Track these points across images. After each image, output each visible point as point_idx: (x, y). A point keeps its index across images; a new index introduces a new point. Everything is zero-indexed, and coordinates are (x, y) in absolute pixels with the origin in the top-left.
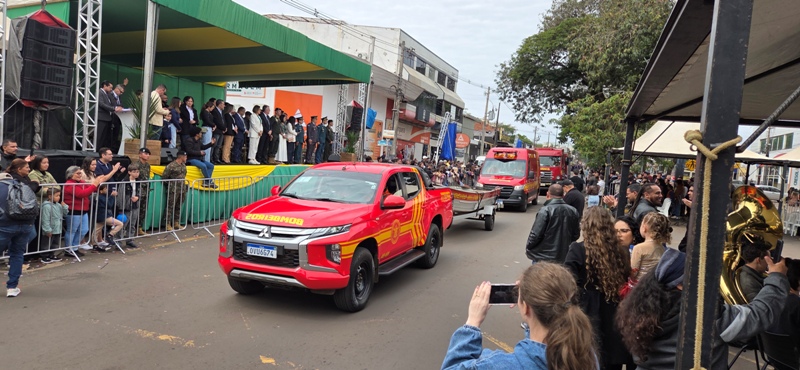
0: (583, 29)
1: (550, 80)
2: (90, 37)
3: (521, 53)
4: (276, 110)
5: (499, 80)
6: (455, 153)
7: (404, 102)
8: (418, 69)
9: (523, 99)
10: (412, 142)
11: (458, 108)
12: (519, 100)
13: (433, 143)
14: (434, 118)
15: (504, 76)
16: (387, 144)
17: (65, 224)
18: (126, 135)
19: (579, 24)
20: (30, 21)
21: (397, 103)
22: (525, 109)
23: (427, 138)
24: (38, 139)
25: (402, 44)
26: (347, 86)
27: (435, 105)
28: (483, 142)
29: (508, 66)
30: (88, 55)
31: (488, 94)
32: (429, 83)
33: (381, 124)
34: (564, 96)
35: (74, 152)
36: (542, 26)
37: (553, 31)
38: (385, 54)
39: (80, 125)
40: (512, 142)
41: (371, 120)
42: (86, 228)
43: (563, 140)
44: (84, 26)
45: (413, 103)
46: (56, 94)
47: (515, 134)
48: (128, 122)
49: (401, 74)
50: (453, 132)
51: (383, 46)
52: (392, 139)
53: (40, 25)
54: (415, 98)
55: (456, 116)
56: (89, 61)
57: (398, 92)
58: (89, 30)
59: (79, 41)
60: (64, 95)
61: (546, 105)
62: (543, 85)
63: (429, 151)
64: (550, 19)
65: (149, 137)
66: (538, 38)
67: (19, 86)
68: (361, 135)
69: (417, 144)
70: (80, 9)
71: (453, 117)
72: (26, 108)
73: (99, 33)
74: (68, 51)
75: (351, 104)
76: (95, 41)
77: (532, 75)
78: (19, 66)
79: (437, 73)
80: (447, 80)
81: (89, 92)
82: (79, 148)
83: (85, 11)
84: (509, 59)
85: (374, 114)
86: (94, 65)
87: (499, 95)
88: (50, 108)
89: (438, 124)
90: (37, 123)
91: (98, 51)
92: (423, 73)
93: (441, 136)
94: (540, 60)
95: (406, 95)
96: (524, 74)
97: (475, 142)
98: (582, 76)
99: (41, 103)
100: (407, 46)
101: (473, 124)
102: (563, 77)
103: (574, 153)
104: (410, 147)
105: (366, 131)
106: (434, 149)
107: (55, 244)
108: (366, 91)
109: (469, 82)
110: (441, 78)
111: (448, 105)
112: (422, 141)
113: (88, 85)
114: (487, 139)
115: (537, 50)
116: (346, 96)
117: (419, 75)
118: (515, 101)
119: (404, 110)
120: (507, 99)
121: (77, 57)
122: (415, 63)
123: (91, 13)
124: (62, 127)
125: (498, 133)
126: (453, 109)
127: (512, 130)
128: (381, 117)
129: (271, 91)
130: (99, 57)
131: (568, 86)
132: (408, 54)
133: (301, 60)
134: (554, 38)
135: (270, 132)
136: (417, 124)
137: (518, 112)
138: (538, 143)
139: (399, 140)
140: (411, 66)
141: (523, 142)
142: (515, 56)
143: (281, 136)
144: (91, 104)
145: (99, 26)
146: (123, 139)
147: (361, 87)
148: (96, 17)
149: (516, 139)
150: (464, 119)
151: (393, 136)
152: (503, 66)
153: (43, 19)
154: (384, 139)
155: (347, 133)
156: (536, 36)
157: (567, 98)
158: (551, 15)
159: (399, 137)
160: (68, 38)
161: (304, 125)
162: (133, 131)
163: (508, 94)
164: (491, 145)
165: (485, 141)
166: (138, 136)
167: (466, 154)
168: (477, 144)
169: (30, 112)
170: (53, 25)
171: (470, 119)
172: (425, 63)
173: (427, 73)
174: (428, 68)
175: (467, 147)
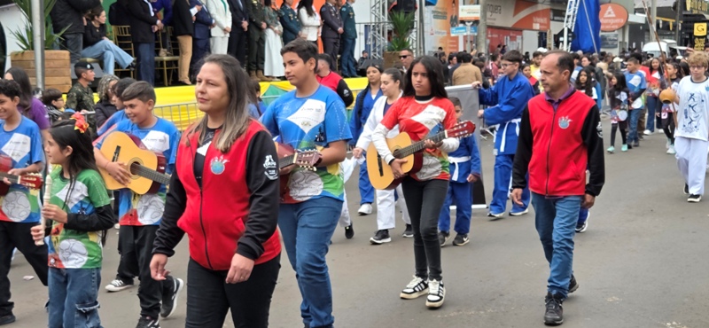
6: (600, 42)
10: (517, 30)
13: (555, 28)
16: (468, 31)
18: (13, 46)
23: (543, 20)
28: (655, 18)
50: (593, 2)
52: (476, 22)
63: (550, 42)
65: (48, 45)
68: (417, 18)
69: (525, 33)
104: (513, 39)
105: (428, 11)
106: (561, 34)
112: (537, 26)
114: (661, 11)
135: (245, 24)
139: (490, 27)
151: (478, 15)
154: (463, 22)
155: (391, 16)
159: (490, 22)
162: (22, 38)
164: (671, 22)
165: (658, 15)
166: (31, 47)
167: (622, 43)
168: (643, 22)
175: (623, 28)
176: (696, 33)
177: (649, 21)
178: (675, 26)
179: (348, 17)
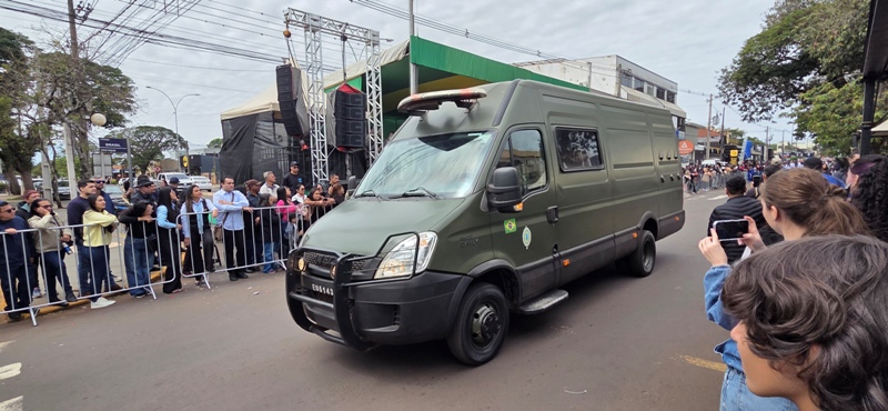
0: (813, 17)
1: (778, 76)
2: (375, 98)
3: (741, 55)
5: (720, 85)
8: (638, 89)
9: (749, 100)
11: (679, 118)
12: (744, 102)
15: (726, 80)
19: (809, 13)
20: (337, 91)
22: (752, 109)
24: (349, 173)
25: (619, 68)
28: (709, 147)
29: (729, 70)
30: (374, 110)
31: (710, 101)
32: (648, 100)
34: (797, 91)
36: (765, 25)
37: (778, 27)
38: (604, 79)
40: (741, 144)
43: (800, 135)
44: (370, 90)
46: (357, 141)
47: (745, 137)
49: (619, 94)
51: (601, 71)
53: (343, 94)
55: (678, 126)
56: (375, 115)
58: (374, 92)
59: (368, 101)
60: (361, 140)
61: (777, 101)
62: (772, 82)
64: (774, 16)
66: (761, 37)
67: (335, 137)
70: (367, 79)
72: (342, 153)
73: (380, 93)
74: (361, 109)
76: (378, 100)
77: (757, 73)
78: (334, 124)
79: (655, 89)
80: (666, 94)
81: (377, 138)
83: (370, 80)
84: (731, 63)
86: (378, 117)
87: (722, 99)
88: (354, 150)
90: (347, 162)
91: (381, 106)
92: (641, 89)
94: (765, 57)
96: (748, 74)
97: (701, 148)
98: (817, 66)
99: (349, 148)
100: (624, 68)
101: (696, 132)
102: (793, 71)
103: (815, 148)
109: (689, 92)
110: (660, 94)
113: (376, 132)
114: (712, 144)
115: (760, 49)
117: (638, 93)
118: (740, 102)
120: (731, 102)
121: (368, 113)
122: (633, 83)
123: (374, 80)
124: (363, 164)
125: (725, 137)
126: (675, 120)
127: (741, 134)
130: (381, 111)
131: (801, 79)
132: (625, 75)
134: (779, 33)
137: (745, 113)
138: (772, 143)
140: (629, 86)
141: (753, 143)
142: (737, 59)
144: (379, 145)
145: (380, 89)
148: (377, 82)
149: (745, 141)
150: (686, 128)
152: (724, 71)
153: (346, 90)
156: (758, 35)
157: (802, 91)
158: (775, 12)
160: (361, 100)
163: (732, 97)
164: (718, 149)
165: (711, 146)
168: (703, 149)
169: (343, 156)
170: (353, 93)
171: (693, 126)
172: (642, 81)
173: (645, 89)
174: (646, 86)
175: (692, 153)
176: (732, 155)
177: (706, 149)
178: (720, 151)
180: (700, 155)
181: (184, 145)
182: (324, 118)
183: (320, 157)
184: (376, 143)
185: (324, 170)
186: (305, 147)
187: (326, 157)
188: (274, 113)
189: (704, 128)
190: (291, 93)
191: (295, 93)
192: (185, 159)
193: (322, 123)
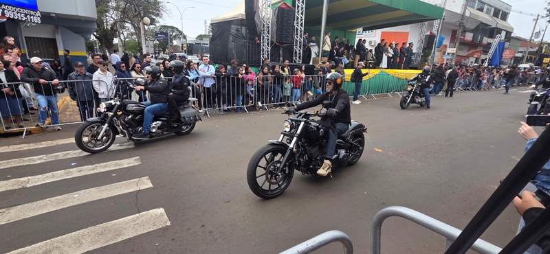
2: (300, 12)
4: (382, 40)
6: (501, 63)
7: (464, 31)
8: (478, 9)
10: (468, 57)
11: (508, 32)
13: (483, 57)
14: (486, 40)
16: (450, 57)
17: (292, 92)
18: (313, 55)
20: (279, 8)
21: (460, 32)
23: (479, 54)
24: (281, 59)
26: (426, 23)
27: (488, 32)
28: (526, 55)
30: (299, 20)
31: (538, 19)
32: (486, 18)
33: (446, 46)
35: (293, 64)
39: (296, 53)
41: (441, 43)
42: (299, 95)
44: (298, 6)
45: (471, 31)
46: (288, 39)
48: (314, 50)
49: (464, 13)
50: (501, 49)
52: (453, 54)
53: (283, 9)
54: (473, 28)
55: (505, 38)
56: (300, 23)
57: (461, 25)
58: (300, 8)
59: (296, 14)
60: (290, 39)
63: (480, 62)
65: (323, 56)
67: (275, 36)
68: (433, 52)
69: (471, 58)
71: (503, 38)
72: (278, 46)
73: (304, 9)
74: (292, 19)
75: (429, 33)
76: (302, 14)
78: (275, 28)
79: (493, 9)
80: (501, 13)
81: (299, 38)
82: (295, 62)
83: (299, 0)
85: (443, 39)
86: (301, 25)
88: (286, 45)
89: (489, 44)
90: (281, 52)
91: (303, 18)
92: (481, 10)
93: (492, 51)
95: (467, 26)
97: (520, 55)
99: (282, 43)
101: (519, 43)
104: (465, 60)
105: (436, 49)
106: (486, 59)
107: (288, 100)
108: (439, 25)
109: (521, 12)
110: (496, 13)
111: (499, 31)
112: (476, 56)
113: (299, 34)
116: (425, 30)
117: (479, 13)
119: (464, 37)
121: (295, 22)
122: (477, 4)
123: (301, 0)
124: (290, 53)
125: (542, 48)
126: (504, 33)
128: (446, 42)
129: (379, 32)
130: (303, 21)
133: (399, 10)
136: (472, 45)
139: (458, 56)
140: (473, 7)
143: (384, 55)
144: (300, 42)
145: (304, 6)
146: (312, 57)
147: (436, 23)
148: (303, 2)
150: (512, 40)
151: (454, 52)
153: (284, 6)
154: (448, 54)
155: (423, 51)
159: (458, 53)
160: (293, 13)
161: (399, 48)
164: (533, 57)
165: (529, 54)
166: (318, 56)
167: (510, 64)
168: (521, 56)
169: (279, 47)
170: (287, 8)
171: (517, 39)
172: (484, 3)
173: (485, 10)
174: (486, 7)
175: (512, 58)
176: (544, 61)
177: (523, 56)
178: (535, 58)
179: (409, 50)
180: (518, 60)
181: (185, 37)
182: (270, 24)
183: (266, 48)
184: (299, 41)
185: (268, 56)
186: (258, 41)
187: (270, 48)
188: (242, 20)
189: (525, 41)
190: (252, 8)
191: (255, 7)
192: (185, 45)
193: (268, 27)
